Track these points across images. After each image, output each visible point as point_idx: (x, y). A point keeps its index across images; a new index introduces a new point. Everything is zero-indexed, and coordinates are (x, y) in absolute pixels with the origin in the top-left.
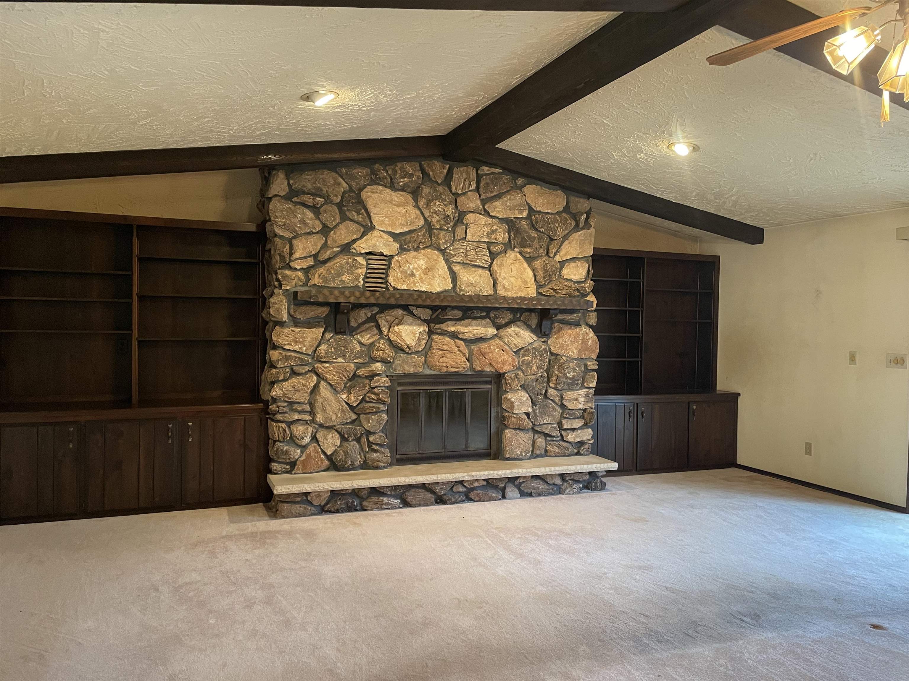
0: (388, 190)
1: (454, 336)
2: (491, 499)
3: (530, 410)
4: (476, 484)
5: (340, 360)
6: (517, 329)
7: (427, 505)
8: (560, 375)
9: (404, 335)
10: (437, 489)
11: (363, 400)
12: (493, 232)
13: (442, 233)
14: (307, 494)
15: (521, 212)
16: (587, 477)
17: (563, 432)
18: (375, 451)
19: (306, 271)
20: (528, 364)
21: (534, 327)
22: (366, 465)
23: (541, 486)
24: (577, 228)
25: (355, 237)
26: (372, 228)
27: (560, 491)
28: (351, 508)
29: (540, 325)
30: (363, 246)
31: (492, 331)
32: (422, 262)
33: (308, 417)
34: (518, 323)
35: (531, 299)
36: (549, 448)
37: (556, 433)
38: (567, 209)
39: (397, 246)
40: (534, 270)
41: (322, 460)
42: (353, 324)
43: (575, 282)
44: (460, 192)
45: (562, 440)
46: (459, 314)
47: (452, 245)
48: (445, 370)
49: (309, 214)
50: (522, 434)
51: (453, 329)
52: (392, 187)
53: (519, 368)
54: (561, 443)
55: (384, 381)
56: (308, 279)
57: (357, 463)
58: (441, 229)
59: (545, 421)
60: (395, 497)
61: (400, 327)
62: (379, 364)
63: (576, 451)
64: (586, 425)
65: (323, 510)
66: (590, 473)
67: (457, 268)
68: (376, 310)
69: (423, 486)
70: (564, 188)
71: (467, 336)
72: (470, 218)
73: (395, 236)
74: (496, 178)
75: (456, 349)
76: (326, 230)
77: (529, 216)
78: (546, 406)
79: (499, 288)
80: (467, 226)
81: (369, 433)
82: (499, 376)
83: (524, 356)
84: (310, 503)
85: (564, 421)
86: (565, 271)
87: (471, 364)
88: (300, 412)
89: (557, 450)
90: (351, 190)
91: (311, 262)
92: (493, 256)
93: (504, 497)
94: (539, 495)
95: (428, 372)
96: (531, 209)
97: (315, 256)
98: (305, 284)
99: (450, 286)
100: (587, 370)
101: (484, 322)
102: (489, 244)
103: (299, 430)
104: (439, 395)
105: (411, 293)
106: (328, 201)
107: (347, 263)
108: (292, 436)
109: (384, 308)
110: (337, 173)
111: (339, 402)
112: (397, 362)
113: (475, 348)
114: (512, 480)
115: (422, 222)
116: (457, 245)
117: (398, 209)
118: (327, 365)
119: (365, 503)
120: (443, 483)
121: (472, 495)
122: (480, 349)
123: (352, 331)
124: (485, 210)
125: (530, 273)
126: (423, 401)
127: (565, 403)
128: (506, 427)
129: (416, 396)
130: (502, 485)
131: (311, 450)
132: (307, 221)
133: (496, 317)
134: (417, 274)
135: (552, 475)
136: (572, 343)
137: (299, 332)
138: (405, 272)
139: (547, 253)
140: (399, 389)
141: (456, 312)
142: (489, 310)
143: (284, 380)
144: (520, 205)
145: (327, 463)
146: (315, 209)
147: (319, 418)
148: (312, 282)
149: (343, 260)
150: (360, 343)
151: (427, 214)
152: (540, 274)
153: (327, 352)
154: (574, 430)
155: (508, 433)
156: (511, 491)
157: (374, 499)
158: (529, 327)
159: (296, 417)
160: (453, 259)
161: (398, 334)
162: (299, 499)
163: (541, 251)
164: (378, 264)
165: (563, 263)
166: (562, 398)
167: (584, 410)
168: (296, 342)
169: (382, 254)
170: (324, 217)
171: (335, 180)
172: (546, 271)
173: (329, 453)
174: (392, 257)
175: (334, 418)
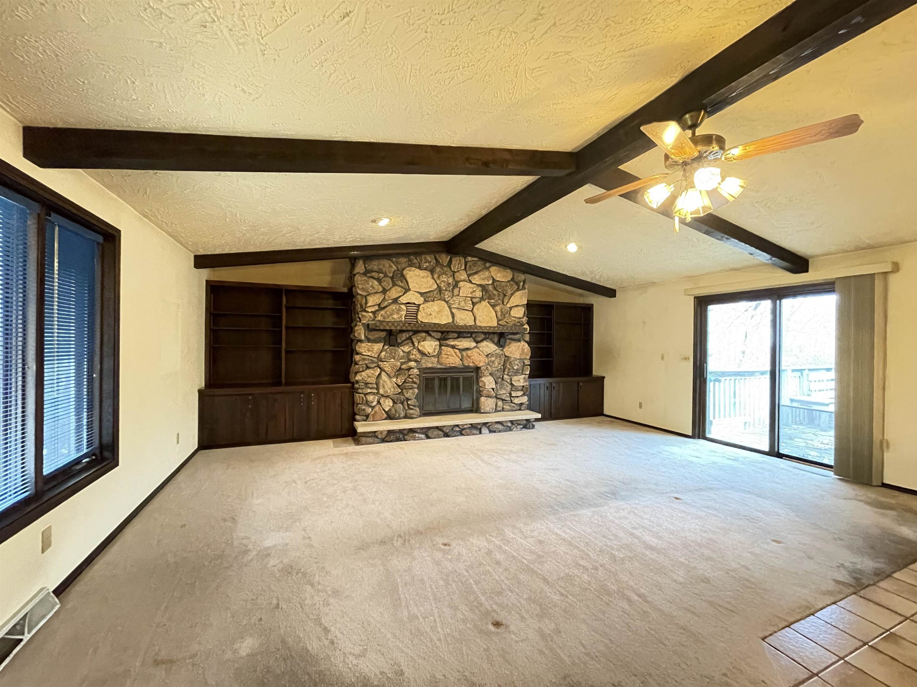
0: (418, 270)
1: (453, 347)
2: (474, 434)
3: (494, 387)
4: (465, 427)
5: (392, 360)
6: (487, 343)
7: (439, 438)
8: (510, 368)
9: (426, 347)
10: (445, 429)
11: (405, 382)
12: (474, 291)
13: (447, 292)
14: (375, 432)
15: (488, 281)
16: (525, 422)
17: (512, 399)
18: (412, 409)
19: (374, 313)
20: (493, 362)
21: (496, 341)
22: (406, 417)
23: (500, 427)
24: (518, 290)
25: (400, 294)
26: (409, 290)
27: (510, 430)
28: (398, 440)
29: (499, 341)
30: (404, 299)
31: (474, 344)
32: (436, 308)
33: (375, 391)
34: (488, 340)
35: (494, 327)
36: (504, 406)
37: (508, 399)
38: (513, 279)
39: (422, 299)
40: (496, 312)
41: (383, 414)
42: (399, 341)
43: (517, 318)
44: (456, 270)
45: (512, 402)
46: (456, 335)
47: (452, 298)
48: (448, 365)
49: (376, 283)
50: (490, 399)
51: (452, 343)
52: (420, 268)
53: (488, 364)
54: (511, 404)
55: (416, 371)
56: (375, 317)
57: (402, 416)
58: (446, 290)
59: (502, 393)
60: (422, 434)
61: (424, 342)
62: (413, 363)
63: (519, 408)
64: (524, 394)
65: (383, 441)
66: (526, 420)
67: (454, 311)
68: (411, 333)
69: (437, 428)
70: (512, 268)
71: (460, 347)
72: (461, 284)
73: (422, 294)
74: (475, 264)
75: (454, 354)
76: (384, 291)
77: (493, 284)
78: (503, 384)
79: (477, 321)
80: (460, 288)
81: (408, 399)
82: (478, 369)
83: (491, 357)
84: (377, 437)
85: (512, 392)
86: (512, 312)
87: (463, 363)
88: (371, 388)
89: (509, 408)
90: (398, 270)
91: (377, 308)
92: (474, 304)
93: (480, 433)
94: (499, 432)
95: (439, 366)
96: (494, 279)
97: (379, 305)
98: (374, 320)
99: (451, 320)
100: (524, 365)
101: (469, 339)
102: (472, 298)
103: (370, 398)
104: (445, 379)
105: (430, 324)
106: (386, 276)
107: (396, 308)
108: (367, 401)
109: (416, 332)
110: (390, 260)
111: (392, 383)
112: (423, 361)
113: (464, 353)
114: (485, 424)
115: (435, 286)
116: (454, 298)
117: (423, 280)
118: (385, 363)
119: (406, 437)
120: (448, 426)
121: (463, 432)
122: (467, 354)
123: (399, 345)
124: (469, 280)
125: (494, 313)
126: (437, 382)
127: (513, 383)
128: (482, 396)
129: (433, 379)
130: (479, 427)
131: (377, 408)
132: (375, 286)
133: (476, 337)
134: (433, 314)
135: (506, 422)
136: (516, 351)
137: (371, 346)
138: (427, 313)
139: (503, 303)
140: (424, 375)
141: (454, 334)
142: (472, 333)
143: (363, 371)
144: (488, 277)
145: (385, 415)
146: (379, 280)
147: (381, 391)
148: (377, 319)
149: (394, 307)
150: (403, 351)
151: (438, 282)
152: (499, 314)
153: (385, 356)
154: (517, 397)
155: (483, 399)
156: (485, 430)
157: (411, 435)
158: (493, 342)
159: (369, 391)
160: (452, 306)
161: (423, 346)
162: (371, 435)
163: (499, 301)
164: (413, 309)
165: (511, 308)
166: (511, 380)
167: (523, 386)
168: (369, 351)
169: (414, 304)
170: (384, 284)
171: (389, 264)
172: (502, 312)
173: (387, 410)
174: (419, 305)
175: (389, 391)
